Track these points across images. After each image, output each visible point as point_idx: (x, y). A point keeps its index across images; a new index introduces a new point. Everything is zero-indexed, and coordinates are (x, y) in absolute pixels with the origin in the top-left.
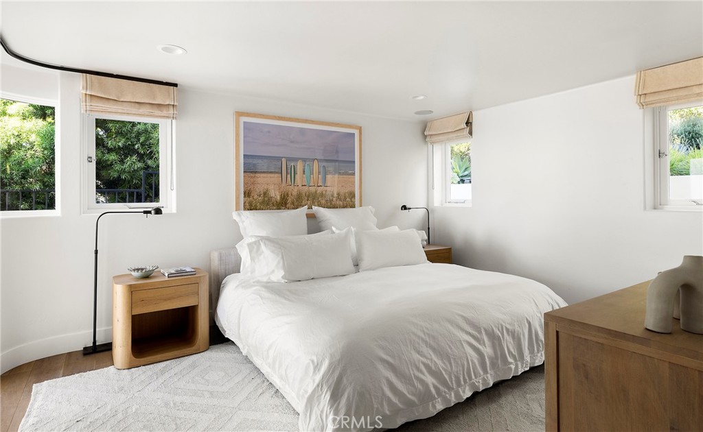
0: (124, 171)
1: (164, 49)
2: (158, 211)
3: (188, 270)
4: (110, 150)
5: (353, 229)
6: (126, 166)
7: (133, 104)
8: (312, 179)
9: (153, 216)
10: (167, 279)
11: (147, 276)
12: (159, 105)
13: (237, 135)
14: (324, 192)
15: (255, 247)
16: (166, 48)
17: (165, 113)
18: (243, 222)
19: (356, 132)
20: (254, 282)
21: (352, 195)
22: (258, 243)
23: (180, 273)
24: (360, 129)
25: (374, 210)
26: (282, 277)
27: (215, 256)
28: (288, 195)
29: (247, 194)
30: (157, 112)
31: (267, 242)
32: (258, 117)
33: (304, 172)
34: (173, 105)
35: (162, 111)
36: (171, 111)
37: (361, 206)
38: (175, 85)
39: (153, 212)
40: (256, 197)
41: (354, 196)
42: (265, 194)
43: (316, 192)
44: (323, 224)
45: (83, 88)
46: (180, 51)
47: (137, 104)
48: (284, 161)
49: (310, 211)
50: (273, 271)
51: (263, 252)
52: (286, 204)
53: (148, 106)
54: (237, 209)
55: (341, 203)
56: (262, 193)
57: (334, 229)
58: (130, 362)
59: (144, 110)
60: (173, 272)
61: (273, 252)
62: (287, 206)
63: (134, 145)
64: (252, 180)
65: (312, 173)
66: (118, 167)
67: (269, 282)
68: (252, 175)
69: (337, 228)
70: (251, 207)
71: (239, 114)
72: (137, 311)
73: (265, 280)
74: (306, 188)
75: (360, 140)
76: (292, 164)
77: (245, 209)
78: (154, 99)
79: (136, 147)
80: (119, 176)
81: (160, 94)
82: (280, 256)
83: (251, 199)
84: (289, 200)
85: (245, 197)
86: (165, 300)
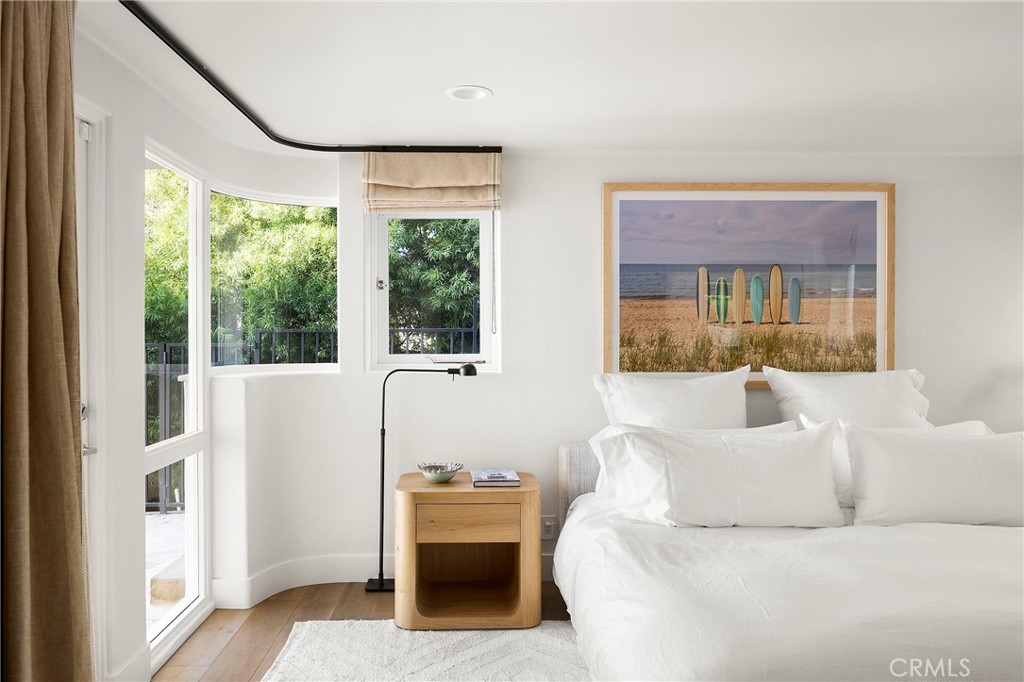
0: (449, 297)
1: (456, 94)
2: (470, 370)
3: (509, 477)
4: (431, 264)
5: (843, 425)
6: (452, 288)
7: (432, 192)
8: (767, 308)
9: (461, 378)
10: (470, 489)
11: (445, 482)
12: (472, 188)
13: (608, 228)
14: (795, 337)
15: (615, 448)
16: (461, 91)
17: (480, 200)
18: (610, 395)
19: (881, 199)
20: (610, 517)
21: (868, 342)
22: (619, 442)
23: (496, 481)
24: (891, 190)
25: (921, 379)
26: (666, 515)
27: (563, 453)
28: (710, 342)
29: (627, 341)
30: (469, 201)
31: (637, 441)
32: (647, 190)
33: (748, 293)
34: (494, 185)
35: (476, 198)
36: (490, 196)
37: (891, 367)
38: (498, 150)
39: (462, 371)
40: (643, 345)
41: (873, 344)
42: (662, 339)
43: (776, 336)
44: (786, 407)
45: (364, 176)
46: (481, 94)
47: (438, 191)
48: (703, 272)
49: (756, 377)
50: (648, 501)
51: (630, 460)
52: (707, 360)
53: (454, 191)
54: (608, 369)
55: (838, 359)
56: (656, 337)
57: (803, 419)
58: (414, 620)
59: (450, 198)
60: (485, 478)
61: (648, 461)
62: (710, 364)
63: (466, 254)
64: (636, 313)
65: (766, 295)
66: (441, 291)
67: (638, 522)
68: (636, 303)
69: (810, 418)
70: (633, 364)
71: (612, 187)
72: (425, 539)
73: (634, 518)
74: (753, 328)
75: (891, 217)
76: (722, 278)
77: (622, 369)
78: (464, 178)
79: (469, 255)
80: (443, 306)
81: (474, 170)
82: (663, 470)
83: (635, 349)
84: (715, 353)
85: (622, 346)
86: (467, 526)
